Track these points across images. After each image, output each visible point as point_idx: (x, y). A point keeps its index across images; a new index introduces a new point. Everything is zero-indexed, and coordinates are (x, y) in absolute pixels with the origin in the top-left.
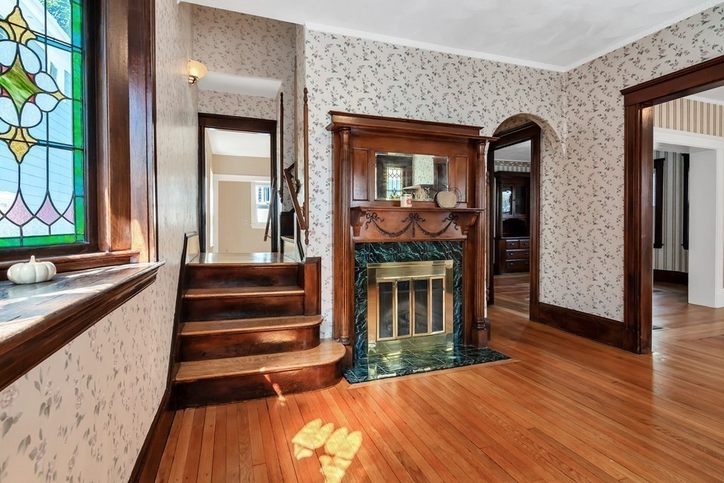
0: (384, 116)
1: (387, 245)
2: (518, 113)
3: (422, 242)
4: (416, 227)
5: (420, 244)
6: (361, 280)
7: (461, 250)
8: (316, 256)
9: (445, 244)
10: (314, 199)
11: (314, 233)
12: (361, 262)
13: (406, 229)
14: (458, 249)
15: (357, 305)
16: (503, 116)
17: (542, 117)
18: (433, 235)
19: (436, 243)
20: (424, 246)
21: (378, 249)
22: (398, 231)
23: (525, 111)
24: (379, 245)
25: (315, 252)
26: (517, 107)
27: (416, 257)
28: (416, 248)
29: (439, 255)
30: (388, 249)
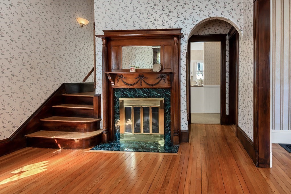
0: (129, 29)
1: (130, 90)
2: (208, 17)
3: (148, 89)
4: (142, 81)
5: (147, 90)
6: (118, 105)
7: (170, 93)
8: (99, 93)
9: (161, 90)
10: (98, 69)
11: (98, 84)
12: (118, 97)
13: (137, 82)
14: (168, 93)
15: (116, 116)
16: (197, 21)
17: (225, 17)
18: (152, 85)
19: (155, 89)
20: (149, 91)
21: (126, 92)
22: (133, 83)
23: (212, 15)
24: (126, 90)
25: (99, 92)
26: (207, 14)
27: (145, 96)
28: (145, 91)
29: (157, 95)
30: (130, 92)
